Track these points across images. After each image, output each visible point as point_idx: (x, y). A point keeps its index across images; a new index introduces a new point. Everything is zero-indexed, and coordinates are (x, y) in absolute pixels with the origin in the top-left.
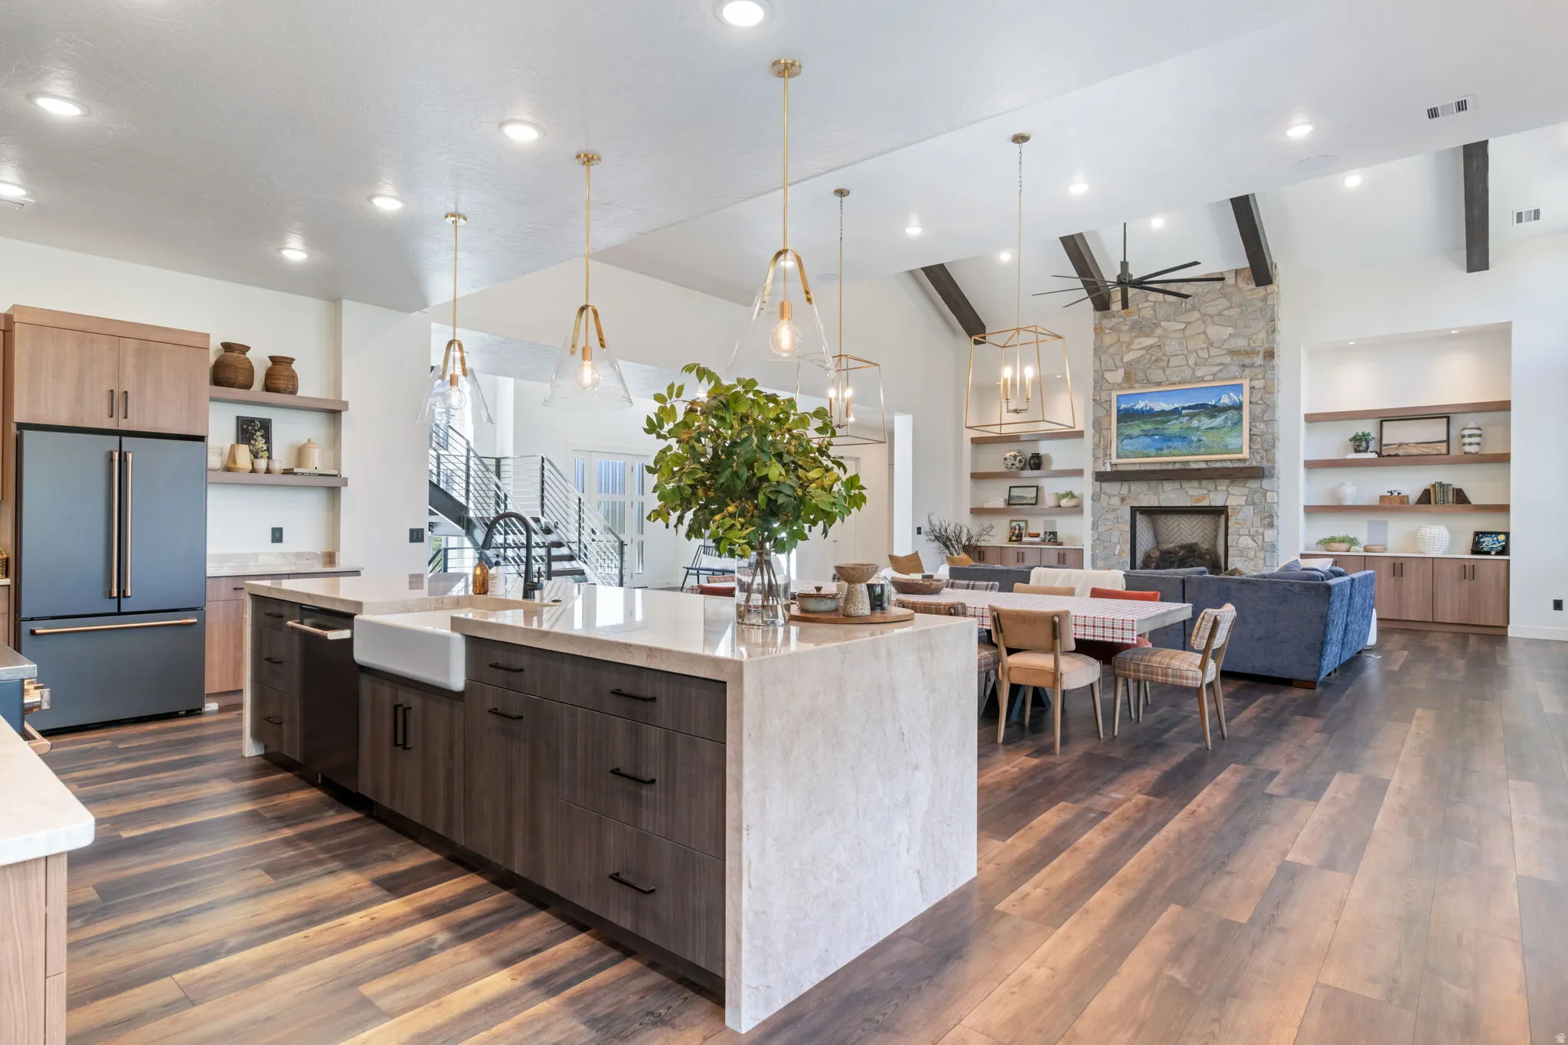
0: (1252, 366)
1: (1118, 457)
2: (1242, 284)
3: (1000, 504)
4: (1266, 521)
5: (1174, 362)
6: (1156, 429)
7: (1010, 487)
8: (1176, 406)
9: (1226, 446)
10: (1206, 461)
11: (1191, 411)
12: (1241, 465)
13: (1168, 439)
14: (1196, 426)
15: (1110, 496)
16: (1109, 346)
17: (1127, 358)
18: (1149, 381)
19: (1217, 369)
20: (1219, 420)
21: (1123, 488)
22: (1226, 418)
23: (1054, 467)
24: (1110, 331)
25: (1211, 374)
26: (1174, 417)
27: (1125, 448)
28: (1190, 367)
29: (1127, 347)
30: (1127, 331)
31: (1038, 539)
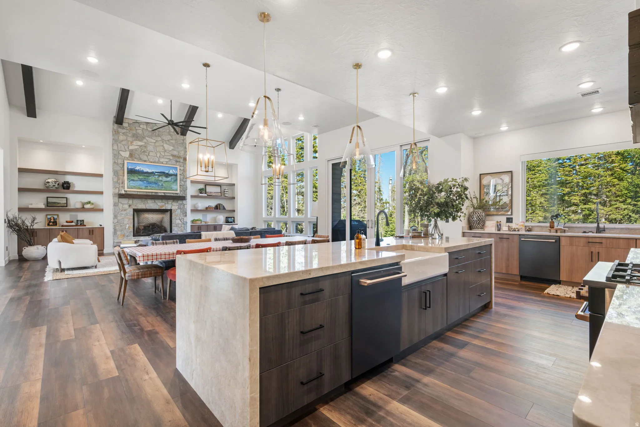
0: (180, 162)
1: (128, 188)
2: (175, 133)
3: (42, 206)
4: (184, 215)
5: (151, 154)
6: (145, 179)
7: (47, 197)
8: (153, 171)
9: (171, 188)
10: (164, 193)
11: (159, 174)
12: (176, 195)
13: (150, 183)
14: (161, 179)
15: (123, 204)
16: (122, 141)
17: (131, 148)
18: (141, 159)
19: (167, 160)
20: (169, 179)
21: (130, 202)
22: (172, 178)
23: (79, 189)
24: (122, 134)
25: (166, 162)
26: (152, 175)
27: (130, 184)
28: (158, 157)
29: (131, 143)
30: (131, 136)
31: (73, 224)
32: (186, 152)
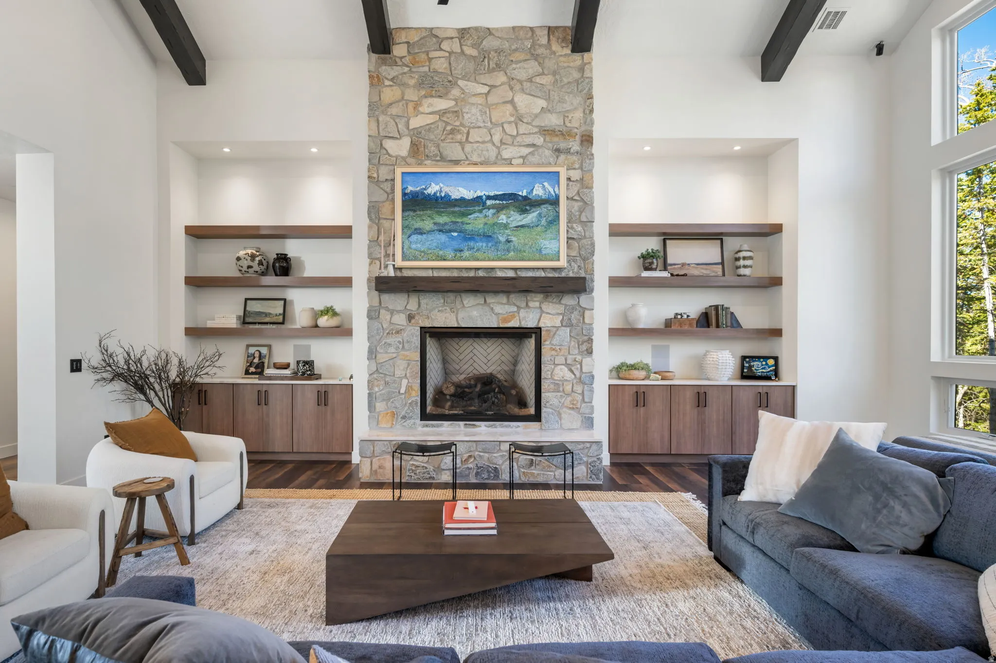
0: (568, 151)
1: (405, 258)
2: (555, 47)
3: (232, 322)
4: (584, 347)
5: (475, 136)
6: (455, 223)
7: (246, 300)
8: (479, 193)
9: (540, 251)
10: (515, 269)
11: (498, 202)
12: (557, 275)
13: (469, 237)
14: (504, 222)
15: (392, 312)
16: (391, 104)
17: (416, 122)
18: (443, 159)
19: (525, 151)
20: (531, 217)
21: (412, 303)
22: (540, 214)
23: (307, 274)
24: (391, 83)
25: (520, 157)
26: (477, 208)
27: (414, 246)
28: (494, 144)
29: (414, 108)
30: (414, 87)
31: (287, 372)
32: (591, 111)
